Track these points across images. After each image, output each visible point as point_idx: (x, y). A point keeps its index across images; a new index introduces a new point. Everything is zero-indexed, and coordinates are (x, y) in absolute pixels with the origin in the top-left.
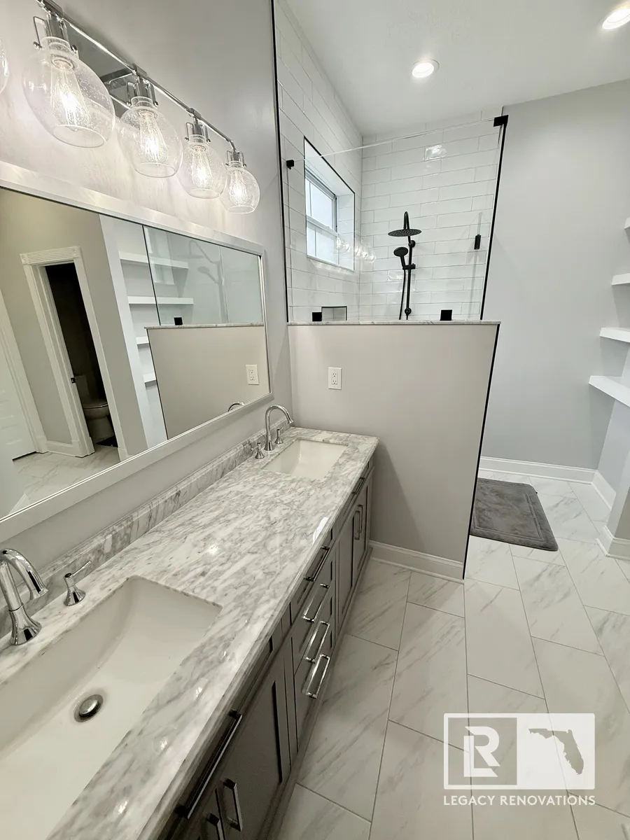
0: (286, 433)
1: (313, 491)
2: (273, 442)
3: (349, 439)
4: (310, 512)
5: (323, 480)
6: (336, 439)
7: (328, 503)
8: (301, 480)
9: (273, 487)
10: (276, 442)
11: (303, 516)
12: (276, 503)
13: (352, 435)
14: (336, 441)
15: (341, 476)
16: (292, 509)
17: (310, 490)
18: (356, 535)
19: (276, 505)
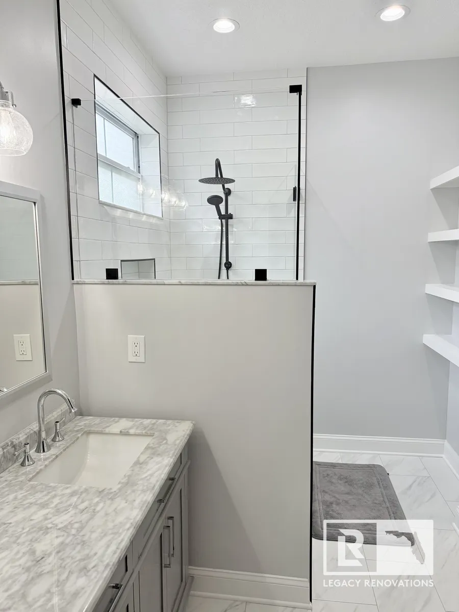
0: (70, 426)
1: (101, 505)
2: (49, 440)
3: (155, 427)
4: (94, 536)
5: (116, 488)
6: (137, 428)
7: (121, 519)
8: (86, 490)
9: (44, 506)
10: (54, 440)
11: (84, 543)
12: (47, 528)
13: (161, 421)
14: (138, 431)
15: (142, 479)
16: (68, 536)
17: (98, 503)
18: (166, 561)
19: (46, 530)
